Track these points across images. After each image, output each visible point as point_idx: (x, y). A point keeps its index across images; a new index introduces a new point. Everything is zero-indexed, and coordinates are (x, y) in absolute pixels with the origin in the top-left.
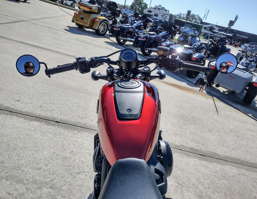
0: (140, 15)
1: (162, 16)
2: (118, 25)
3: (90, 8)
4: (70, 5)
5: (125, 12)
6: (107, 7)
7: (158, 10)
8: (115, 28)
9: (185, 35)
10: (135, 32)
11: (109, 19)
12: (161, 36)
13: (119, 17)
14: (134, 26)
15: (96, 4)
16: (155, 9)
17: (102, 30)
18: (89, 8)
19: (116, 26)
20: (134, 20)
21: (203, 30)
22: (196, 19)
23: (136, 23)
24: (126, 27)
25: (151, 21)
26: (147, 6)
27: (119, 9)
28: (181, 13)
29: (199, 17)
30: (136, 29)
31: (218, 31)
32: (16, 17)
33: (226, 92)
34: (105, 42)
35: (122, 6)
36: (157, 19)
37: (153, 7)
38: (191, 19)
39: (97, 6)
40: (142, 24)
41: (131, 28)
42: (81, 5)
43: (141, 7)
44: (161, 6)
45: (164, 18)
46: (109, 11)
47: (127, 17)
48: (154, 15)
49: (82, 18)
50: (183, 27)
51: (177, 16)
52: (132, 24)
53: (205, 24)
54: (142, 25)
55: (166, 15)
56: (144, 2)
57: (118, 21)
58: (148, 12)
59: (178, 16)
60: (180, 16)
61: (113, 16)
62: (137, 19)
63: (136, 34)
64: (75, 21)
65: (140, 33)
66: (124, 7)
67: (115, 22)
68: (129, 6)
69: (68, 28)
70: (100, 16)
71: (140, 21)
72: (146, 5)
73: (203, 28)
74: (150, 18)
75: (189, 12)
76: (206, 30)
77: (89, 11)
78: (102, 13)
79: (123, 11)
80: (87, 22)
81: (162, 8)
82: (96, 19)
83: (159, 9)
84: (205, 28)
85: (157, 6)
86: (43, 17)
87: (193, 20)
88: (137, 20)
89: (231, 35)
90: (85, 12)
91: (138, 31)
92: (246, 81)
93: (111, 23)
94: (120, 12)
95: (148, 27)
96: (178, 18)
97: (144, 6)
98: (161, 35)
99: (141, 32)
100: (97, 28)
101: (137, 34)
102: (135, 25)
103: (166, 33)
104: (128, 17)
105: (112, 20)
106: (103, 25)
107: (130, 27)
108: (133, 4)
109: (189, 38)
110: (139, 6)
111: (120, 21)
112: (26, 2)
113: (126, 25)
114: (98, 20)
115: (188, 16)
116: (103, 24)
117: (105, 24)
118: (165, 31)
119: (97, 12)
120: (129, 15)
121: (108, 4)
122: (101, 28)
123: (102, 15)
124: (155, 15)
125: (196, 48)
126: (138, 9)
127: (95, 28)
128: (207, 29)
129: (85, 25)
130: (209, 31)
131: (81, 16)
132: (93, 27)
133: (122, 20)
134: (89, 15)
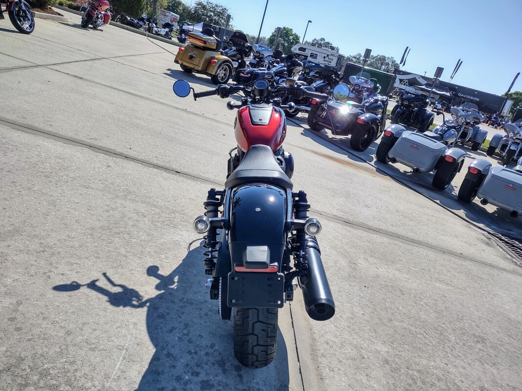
0: (283, 56)
1: (325, 57)
2: (248, 69)
3: (205, 42)
4: (164, 35)
5: (259, 49)
6: (230, 40)
7: (318, 47)
8: (243, 73)
9: (357, 89)
10: (274, 81)
11: (233, 60)
12: (314, 87)
13: (248, 56)
14: (273, 72)
15: (214, 36)
16: (313, 45)
17: (221, 77)
18: (203, 42)
19: (245, 71)
20: (273, 62)
21: (397, 84)
22: (388, 64)
23: (276, 66)
24: (259, 72)
25: (299, 65)
26: (299, 39)
27: (249, 44)
28: (360, 54)
29: (393, 62)
30: (275, 76)
31: (426, 87)
32: (93, 53)
33: (408, 173)
35: (253, 38)
36: (312, 63)
37: (309, 42)
38: (379, 65)
39: (216, 39)
40: (286, 68)
41: (268, 74)
42: (190, 37)
43: (288, 41)
44: (324, 39)
45: (327, 61)
46: (233, 47)
47: (262, 58)
48: (309, 55)
49: (191, 57)
50: (355, 77)
51: (353, 59)
52: (269, 68)
53: (401, 73)
54: (284, 70)
55: (330, 57)
56: (293, 33)
57: (248, 63)
58: (299, 49)
59: (355, 58)
60: (359, 59)
61: (239, 54)
62: (278, 61)
63: (275, 84)
64: (180, 62)
65: (281, 82)
66: (258, 40)
67: (242, 65)
68: (266, 38)
69: (169, 72)
70: (219, 55)
71: (283, 64)
72: (296, 39)
73: (397, 81)
74: (298, 59)
75: (368, 52)
76: (402, 84)
77: (203, 47)
78: (221, 50)
79: (256, 47)
80: (199, 64)
81: (327, 43)
82: (212, 59)
83: (320, 45)
84: (401, 81)
85: (317, 39)
86: (129, 54)
87: (382, 66)
88: (278, 63)
89: (448, 94)
90: (196, 47)
91: (278, 80)
92: (436, 154)
93: (236, 66)
94: (250, 48)
95: (294, 73)
96: (354, 63)
97: (294, 39)
98: (315, 85)
99: (283, 81)
100: (214, 73)
101: (277, 83)
102: (274, 69)
103: (323, 83)
104: (265, 57)
105: (237, 61)
106: (224, 68)
107: (266, 72)
108: (273, 35)
109: (365, 94)
110: (284, 40)
111: (250, 63)
112: (98, 30)
113: (261, 70)
114: (216, 61)
115: (366, 58)
117: (226, 68)
118: (321, 79)
119: (215, 48)
120: (266, 55)
121: (232, 36)
122: (221, 73)
123: (222, 54)
124: (312, 56)
125: (367, 106)
126: (283, 45)
127: (211, 73)
128: (404, 82)
129: (196, 68)
130: (407, 85)
131: (190, 54)
132: (207, 71)
133: (254, 62)
134: (202, 52)
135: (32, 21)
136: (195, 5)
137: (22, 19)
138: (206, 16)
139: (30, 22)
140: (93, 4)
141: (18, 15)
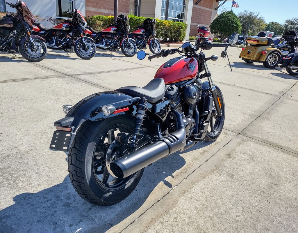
2: (290, 54)
3: (258, 41)
8: (285, 57)
15: (266, 36)
17: (271, 63)
18: (256, 41)
19: (287, 55)
34: (270, 73)
39: (267, 38)
42: (248, 40)
46: (285, 42)
49: (249, 53)
61: (290, 45)
70: (270, 48)
77: (257, 44)
78: (272, 45)
80: (254, 56)
82: (263, 51)
90: (253, 45)
100: (264, 60)
114: (266, 52)
116: (273, 56)
117: (275, 56)
119: (267, 44)
122: (271, 60)
123: (273, 47)
127: (262, 60)
129: (252, 59)
131: (248, 51)
132: (260, 60)
134: (256, 48)
135: (159, 48)
136: (285, 23)
137: (154, 47)
138: (294, 28)
139: (158, 48)
140: (201, 34)
141: (153, 46)
